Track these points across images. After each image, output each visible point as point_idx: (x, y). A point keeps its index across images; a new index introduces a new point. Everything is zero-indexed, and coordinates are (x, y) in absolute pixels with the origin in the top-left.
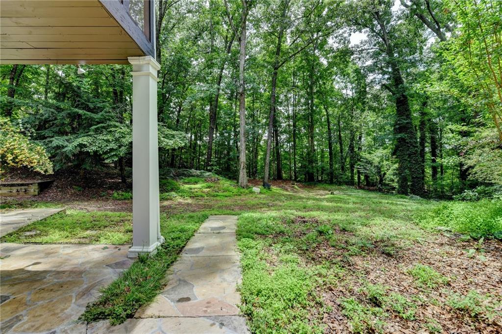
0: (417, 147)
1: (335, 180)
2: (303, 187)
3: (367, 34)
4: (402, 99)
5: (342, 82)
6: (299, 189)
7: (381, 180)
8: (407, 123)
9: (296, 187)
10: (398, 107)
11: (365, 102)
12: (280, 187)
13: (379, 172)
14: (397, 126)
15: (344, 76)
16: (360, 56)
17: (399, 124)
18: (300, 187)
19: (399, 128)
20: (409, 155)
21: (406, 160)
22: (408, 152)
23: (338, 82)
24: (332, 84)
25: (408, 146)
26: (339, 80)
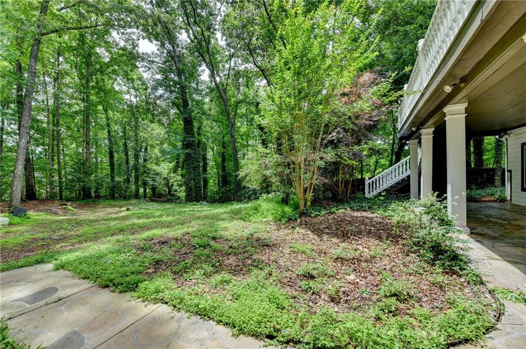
0: (199, 161)
1: (116, 195)
2: (81, 207)
3: (157, 48)
4: (189, 119)
5: (125, 85)
6: (76, 210)
7: (170, 191)
8: (193, 141)
9: (70, 208)
10: (185, 126)
11: (154, 113)
12: (42, 211)
13: (167, 184)
14: (185, 143)
15: (128, 79)
16: (150, 66)
17: (187, 141)
18: (75, 208)
19: (187, 144)
20: (194, 168)
21: (192, 173)
22: (193, 166)
23: (120, 84)
24: (113, 83)
25: (193, 161)
26: (121, 82)
